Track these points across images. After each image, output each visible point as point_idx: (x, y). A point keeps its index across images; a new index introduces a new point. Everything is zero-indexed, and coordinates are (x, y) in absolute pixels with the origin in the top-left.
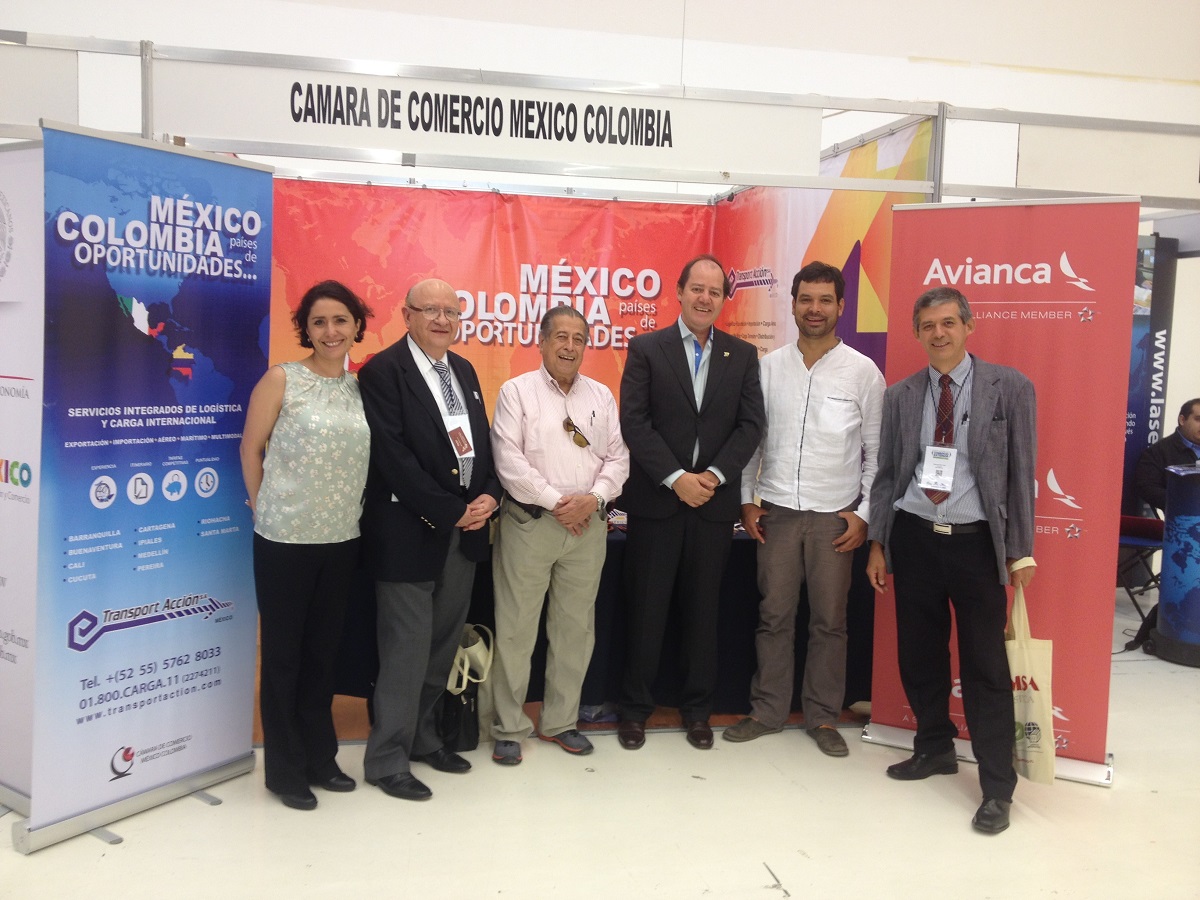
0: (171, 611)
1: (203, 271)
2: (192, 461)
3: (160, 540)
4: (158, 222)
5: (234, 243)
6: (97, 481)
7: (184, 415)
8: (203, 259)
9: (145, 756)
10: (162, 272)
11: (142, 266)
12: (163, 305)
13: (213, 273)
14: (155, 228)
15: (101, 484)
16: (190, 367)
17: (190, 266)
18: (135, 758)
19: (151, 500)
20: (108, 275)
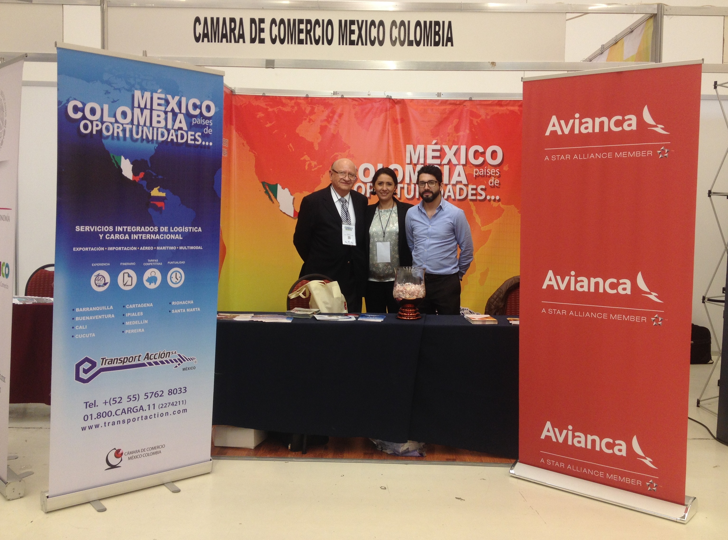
0: (149, 361)
1: (172, 140)
2: (165, 264)
3: (142, 314)
4: (139, 107)
5: (195, 121)
6: (96, 273)
7: (159, 233)
8: (172, 131)
9: (131, 455)
10: (142, 140)
11: (128, 135)
12: (143, 162)
13: (180, 141)
14: (137, 111)
15: (98, 275)
16: (163, 201)
17: (163, 136)
18: (123, 456)
19: (134, 287)
20: (104, 141)
